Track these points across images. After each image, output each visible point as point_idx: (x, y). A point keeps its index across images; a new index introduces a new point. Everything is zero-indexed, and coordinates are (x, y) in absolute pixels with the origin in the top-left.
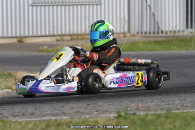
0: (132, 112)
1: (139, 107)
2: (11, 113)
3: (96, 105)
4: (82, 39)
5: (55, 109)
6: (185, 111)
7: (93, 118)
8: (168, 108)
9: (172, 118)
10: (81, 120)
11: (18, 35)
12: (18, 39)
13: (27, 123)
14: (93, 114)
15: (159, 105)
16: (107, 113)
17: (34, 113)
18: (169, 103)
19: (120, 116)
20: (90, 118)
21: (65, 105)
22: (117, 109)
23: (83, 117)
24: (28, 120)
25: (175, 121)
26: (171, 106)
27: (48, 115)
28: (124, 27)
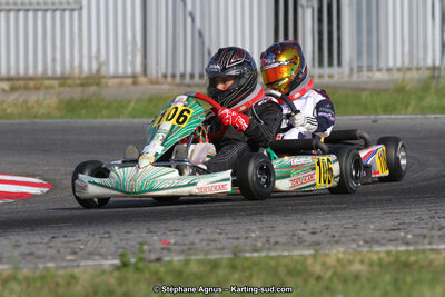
0: (153, 256)
1: (169, 243)
3: (71, 239)
4: (37, 89)
6: (272, 254)
7: (65, 267)
8: (236, 247)
9: (244, 270)
10: (38, 273)
14: (64, 260)
15: (214, 241)
16: (97, 257)
18: (236, 236)
19: (125, 265)
20: (58, 268)
22: (118, 248)
25: (251, 276)
26: (241, 241)
28: (133, 63)
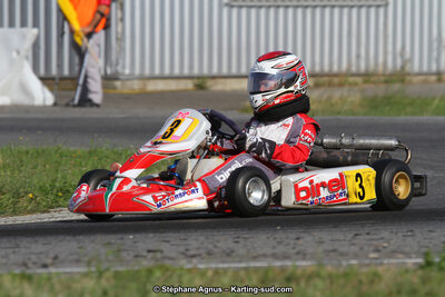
2: (182, 249)
5: (279, 243)
11: (196, 71)
12: (195, 81)
13: (217, 272)
17: (232, 251)
21: (302, 235)
23: (344, 263)
24: (221, 266)
27: (265, 255)
